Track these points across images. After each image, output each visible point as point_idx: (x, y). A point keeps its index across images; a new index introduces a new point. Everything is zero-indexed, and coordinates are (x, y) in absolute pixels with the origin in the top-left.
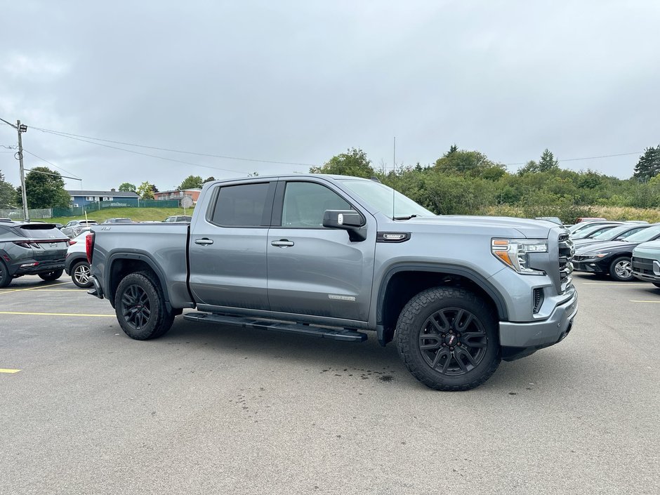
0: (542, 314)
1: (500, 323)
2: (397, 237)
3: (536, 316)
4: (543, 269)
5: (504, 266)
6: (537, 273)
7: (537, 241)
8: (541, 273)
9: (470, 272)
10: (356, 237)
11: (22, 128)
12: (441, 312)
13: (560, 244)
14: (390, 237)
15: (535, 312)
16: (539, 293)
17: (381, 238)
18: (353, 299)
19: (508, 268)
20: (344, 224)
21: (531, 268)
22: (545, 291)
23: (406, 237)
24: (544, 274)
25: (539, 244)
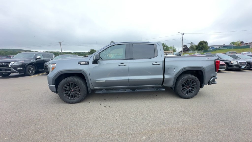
11: (183, 34)
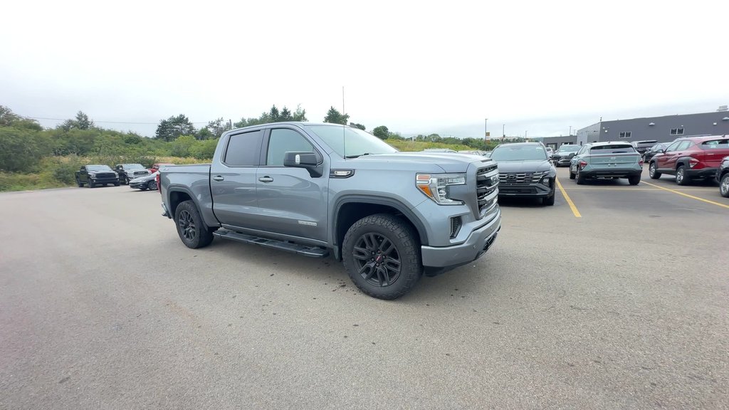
0: (459, 238)
1: (423, 247)
2: (344, 173)
3: (452, 241)
4: (461, 199)
5: (426, 198)
6: (456, 203)
7: (457, 175)
8: (460, 203)
9: (398, 203)
10: (315, 174)
12: (372, 235)
13: (477, 177)
14: (339, 173)
15: (452, 237)
16: (457, 222)
17: (333, 175)
18: (315, 224)
19: (429, 200)
20: (301, 163)
21: (451, 199)
22: (464, 219)
23: (351, 174)
24: (463, 204)
25: (458, 177)
